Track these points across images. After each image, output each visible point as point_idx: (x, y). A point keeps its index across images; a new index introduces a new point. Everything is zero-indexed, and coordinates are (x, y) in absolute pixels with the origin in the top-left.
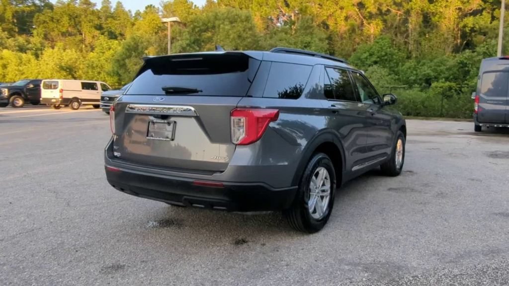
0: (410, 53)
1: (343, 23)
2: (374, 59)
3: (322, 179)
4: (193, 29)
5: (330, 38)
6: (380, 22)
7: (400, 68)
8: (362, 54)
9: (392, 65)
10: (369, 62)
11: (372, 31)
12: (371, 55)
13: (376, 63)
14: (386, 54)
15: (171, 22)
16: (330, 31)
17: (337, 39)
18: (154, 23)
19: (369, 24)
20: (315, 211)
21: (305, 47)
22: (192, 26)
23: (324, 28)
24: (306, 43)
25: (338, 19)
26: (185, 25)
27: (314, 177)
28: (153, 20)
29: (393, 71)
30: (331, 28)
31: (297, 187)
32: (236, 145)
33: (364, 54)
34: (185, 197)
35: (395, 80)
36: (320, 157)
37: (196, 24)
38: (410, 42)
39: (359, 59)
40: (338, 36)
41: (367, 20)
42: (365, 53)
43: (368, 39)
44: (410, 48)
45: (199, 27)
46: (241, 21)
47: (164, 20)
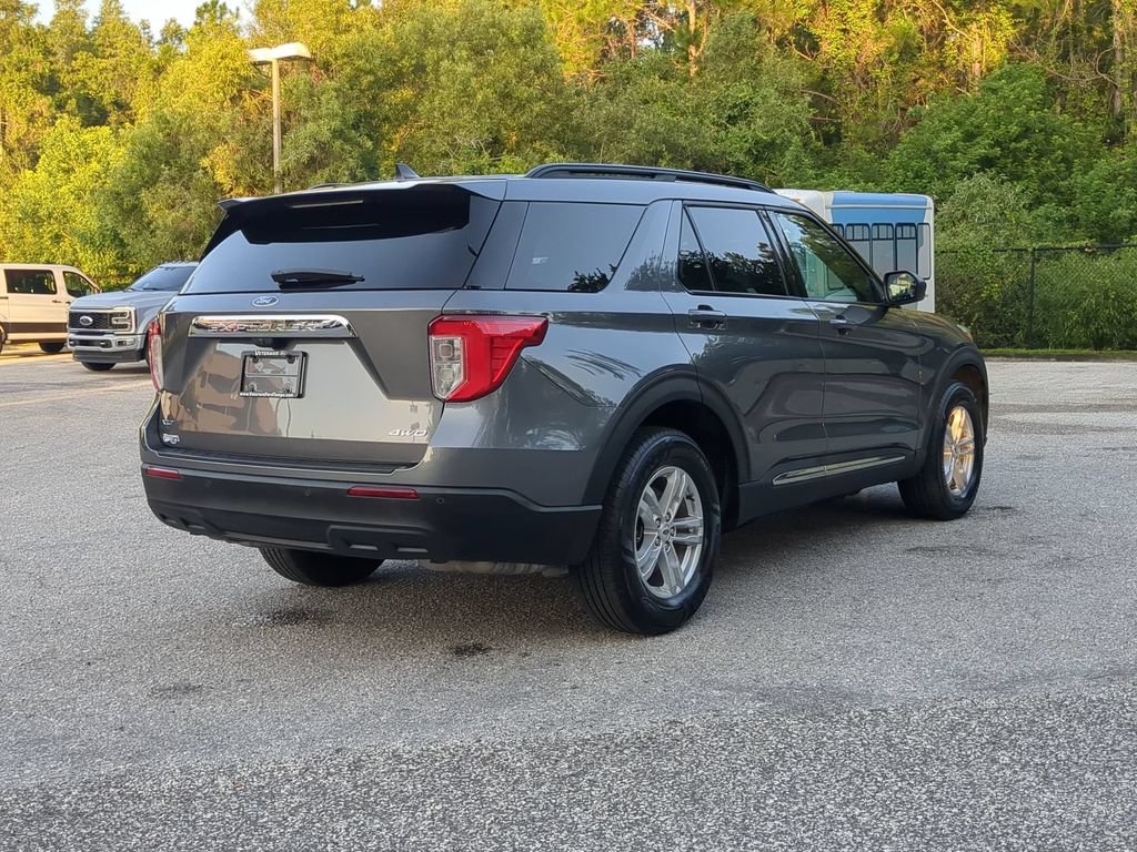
0: (1120, 120)
1: (868, 27)
2: (980, 149)
3: (675, 498)
4: (354, 80)
5: (822, 84)
6: (1005, 19)
7: (1078, 179)
8: (936, 134)
9: (1048, 166)
10: (961, 163)
11: (975, 51)
12: (970, 137)
13: (986, 163)
14: (1026, 132)
15: (280, 59)
16: (823, 57)
17: (848, 84)
19: (963, 24)
20: (657, 579)
21: (732, 120)
22: (348, 69)
23: (802, 49)
24: (735, 106)
25: (850, 14)
26: (326, 66)
27: (648, 490)
29: (1055, 190)
30: (824, 46)
31: (600, 507)
32: (444, 401)
33: (944, 135)
34: (333, 527)
35: (1059, 222)
36: (667, 439)
37: (360, 63)
38: (1118, 82)
39: (928, 153)
40: (852, 76)
41: (957, 12)
42: (948, 129)
43: (961, 79)
44: (1118, 103)
45: (370, 72)
46: (512, 44)
47: (260, 54)
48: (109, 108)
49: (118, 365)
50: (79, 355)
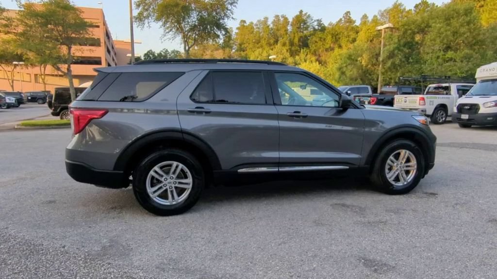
4: (405, 32)
15: (384, 29)
18: (369, 33)
22: (403, 29)
26: (398, 29)
28: (368, 30)
37: (406, 27)
45: (410, 29)
47: (379, 28)
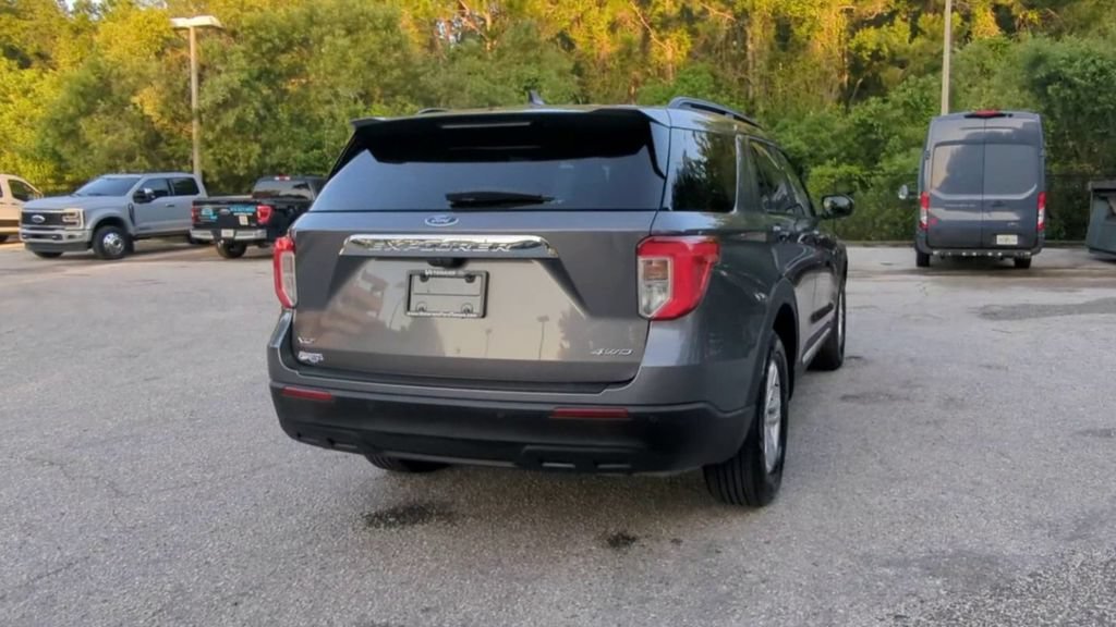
0: (753, 103)
1: (605, 37)
4: (256, 46)
5: (578, 70)
6: (686, 37)
11: (669, 55)
15: (195, 27)
16: (577, 53)
17: (594, 72)
18: (152, 30)
19: (662, 39)
21: (528, 89)
22: (252, 38)
23: (564, 48)
24: (529, 80)
25: (594, 27)
26: (234, 34)
28: (149, 22)
30: (578, 47)
37: (262, 34)
38: (751, 80)
40: (596, 66)
41: (658, 30)
43: (661, 72)
44: (751, 93)
45: (270, 41)
46: (375, 29)
47: (179, 22)
48: (32, 58)
49: (66, 253)
50: (31, 246)
